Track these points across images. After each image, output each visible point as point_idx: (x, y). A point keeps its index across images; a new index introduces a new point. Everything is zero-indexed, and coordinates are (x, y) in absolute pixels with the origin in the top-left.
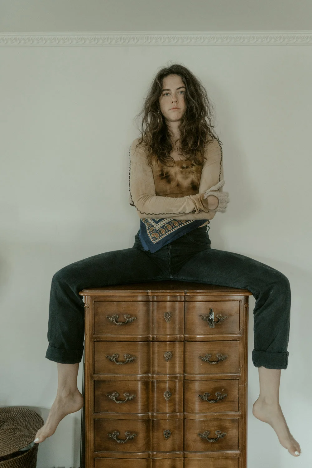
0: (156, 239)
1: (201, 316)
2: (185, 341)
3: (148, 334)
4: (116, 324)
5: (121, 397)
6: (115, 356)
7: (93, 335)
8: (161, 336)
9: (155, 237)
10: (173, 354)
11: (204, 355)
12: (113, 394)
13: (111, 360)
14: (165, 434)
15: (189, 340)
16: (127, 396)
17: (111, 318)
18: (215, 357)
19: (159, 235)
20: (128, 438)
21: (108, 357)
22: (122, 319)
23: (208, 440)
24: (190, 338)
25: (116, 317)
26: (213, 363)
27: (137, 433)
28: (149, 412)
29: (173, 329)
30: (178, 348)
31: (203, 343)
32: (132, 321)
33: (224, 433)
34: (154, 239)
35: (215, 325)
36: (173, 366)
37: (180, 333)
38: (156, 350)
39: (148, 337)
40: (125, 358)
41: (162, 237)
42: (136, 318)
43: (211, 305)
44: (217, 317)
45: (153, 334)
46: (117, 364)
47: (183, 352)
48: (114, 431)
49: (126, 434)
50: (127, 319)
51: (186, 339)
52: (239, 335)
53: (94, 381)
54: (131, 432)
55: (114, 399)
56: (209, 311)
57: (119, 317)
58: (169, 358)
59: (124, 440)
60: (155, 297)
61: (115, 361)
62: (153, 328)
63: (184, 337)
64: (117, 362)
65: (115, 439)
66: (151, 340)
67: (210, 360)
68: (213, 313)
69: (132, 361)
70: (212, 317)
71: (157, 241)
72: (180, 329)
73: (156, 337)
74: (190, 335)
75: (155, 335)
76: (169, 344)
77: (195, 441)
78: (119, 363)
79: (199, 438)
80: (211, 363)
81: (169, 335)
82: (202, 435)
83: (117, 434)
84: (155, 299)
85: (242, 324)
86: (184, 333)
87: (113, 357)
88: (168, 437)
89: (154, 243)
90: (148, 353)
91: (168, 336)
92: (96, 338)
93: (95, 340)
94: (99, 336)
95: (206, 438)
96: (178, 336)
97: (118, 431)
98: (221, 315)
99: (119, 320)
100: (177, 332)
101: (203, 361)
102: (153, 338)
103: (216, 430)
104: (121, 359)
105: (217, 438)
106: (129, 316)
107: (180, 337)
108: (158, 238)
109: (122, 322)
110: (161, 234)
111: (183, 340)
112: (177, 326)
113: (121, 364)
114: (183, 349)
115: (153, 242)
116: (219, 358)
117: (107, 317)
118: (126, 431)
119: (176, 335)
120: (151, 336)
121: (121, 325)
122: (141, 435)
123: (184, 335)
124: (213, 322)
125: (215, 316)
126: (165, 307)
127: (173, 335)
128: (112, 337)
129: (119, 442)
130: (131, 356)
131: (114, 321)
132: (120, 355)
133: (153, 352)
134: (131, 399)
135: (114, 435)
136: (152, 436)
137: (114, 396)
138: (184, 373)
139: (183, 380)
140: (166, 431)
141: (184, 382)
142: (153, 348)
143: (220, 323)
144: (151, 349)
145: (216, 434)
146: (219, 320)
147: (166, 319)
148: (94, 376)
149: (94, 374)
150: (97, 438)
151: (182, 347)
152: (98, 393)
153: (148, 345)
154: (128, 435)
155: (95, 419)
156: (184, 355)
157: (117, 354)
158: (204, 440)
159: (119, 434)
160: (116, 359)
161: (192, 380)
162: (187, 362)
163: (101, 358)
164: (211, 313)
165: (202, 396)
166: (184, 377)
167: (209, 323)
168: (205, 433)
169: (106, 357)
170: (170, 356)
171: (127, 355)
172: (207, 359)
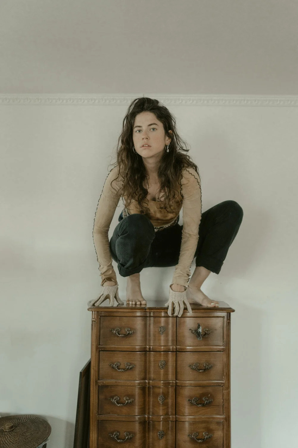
1: (190, 330)
2: (177, 352)
4: (118, 336)
5: (122, 400)
6: (117, 364)
7: (99, 345)
8: (156, 346)
10: (166, 363)
11: (193, 364)
13: (113, 368)
14: (159, 435)
15: (180, 350)
16: (127, 399)
17: (114, 331)
18: (202, 366)
20: (127, 437)
21: (111, 365)
22: (123, 332)
23: (197, 440)
24: (181, 349)
25: (119, 330)
26: (201, 371)
27: (135, 434)
28: (145, 414)
29: (167, 341)
30: (171, 357)
31: (193, 354)
32: (132, 333)
33: (210, 435)
35: (203, 337)
36: (166, 374)
37: (173, 345)
38: (152, 359)
39: (146, 348)
40: (125, 366)
42: (135, 331)
43: (199, 321)
45: (149, 345)
48: (115, 431)
49: (125, 434)
50: (128, 332)
51: (178, 350)
52: (222, 347)
53: (99, 386)
54: (130, 433)
55: (116, 403)
56: (197, 326)
57: (121, 330)
58: (163, 367)
59: (123, 440)
60: (152, 313)
61: (117, 368)
62: (150, 340)
63: (176, 348)
65: (116, 438)
67: (198, 368)
68: (201, 327)
69: (131, 368)
70: (200, 330)
72: (173, 341)
73: (152, 348)
74: (181, 346)
75: (151, 346)
76: (164, 354)
77: (185, 442)
78: (120, 370)
79: (188, 439)
80: (199, 371)
81: (164, 346)
82: (192, 436)
83: (117, 434)
84: (152, 315)
85: (225, 337)
86: (176, 344)
87: (115, 365)
88: (162, 437)
90: (145, 362)
91: (162, 347)
92: (101, 348)
93: (100, 350)
94: (103, 346)
95: (195, 439)
96: (171, 347)
97: (118, 432)
98: (207, 330)
99: (121, 333)
100: (170, 344)
101: (192, 369)
102: (150, 348)
103: (203, 432)
104: (121, 367)
105: (205, 438)
106: (129, 329)
107: (173, 348)
109: (124, 335)
111: (175, 350)
112: (170, 338)
113: (122, 371)
114: (175, 358)
116: (206, 367)
117: (111, 330)
118: (125, 432)
119: (170, 346)
120: (148, 347)
122: (138, 436)
123: (176, 346)
124: (200, 335)
125: (203, 330)
126: (160, 322)
127: (166, 346)
128: (115, 348)
129: (119, 441)
130: (131, 364)
131: (117, 333)
132: (121, 363)
133: (150, 361)
134: (130, 402)
135: (115, 435)
136: (148, 437)
138: (176, 379)
139: (175, 386)
140: (160, 432)
141: (176, 387)
142: (150, 357)
143: (206, 336)
144: (148, 358)
145: (203, 436)
146: (206, 333)
147: (160, 332)
148: (99, 381)
149: (99, 379)
150: (99, 438)
151: (174, 357)
152: (102, 397)
153: (145, 355)
154: (127, 435)
155: (98, 420)
156: (176, 363)
157: (118, 362)
158: (193, 441)
159: (120, 434)
160: (117, 366)
161: (183, 386)
162: (179, 370)
163: (105, 366)
164: (199, 327)
165: (191, 401)
166: (176, 383)
167: (197, 335)
168: (194, 434)
169: (109, 365)
170: (164, 364)
171: (127, 363)
172: (196, 367)
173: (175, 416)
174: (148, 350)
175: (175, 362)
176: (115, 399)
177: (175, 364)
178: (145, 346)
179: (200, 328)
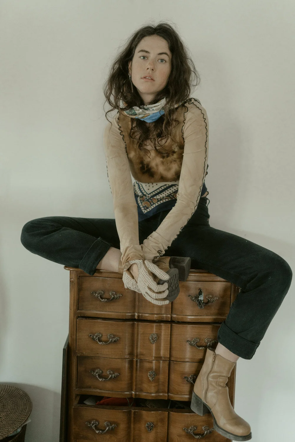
0: (147, 208)
1: (190, 296)
2: (172, 322)
3: (134, 312)
4: (101, 301)
5: (104, 374)
6: (99, 336)
7: (78, 310)
8: (147, 315)
9: (146, 206)
10: (159, 336)
11: (191, 339)
12: (96, 371)
13: (93, 339)
14: (147, 427)
15: (176, 321)
16: (110, 374)
17: (96, 294)
18: (203, 342)
19: (151, 204)
20: (107, 428)
21: (90, 335)
22: (106, 295)
23: (194, 436)
24: (178, 318)
25: (101, 293)
26: (201, 348)
27: (117, 424)
28: (132, 391)
30: (165, 330)
32: (117, 298)
33: (211, 430)
34: (145, 208)
35: (204, 306)
36: (158, 349)
37: (167, 313)
38: (141, 330)
39: (134, 316)
40: (108, 338)
41: (153, 206)
42: (121, 295)
43: (200, 285)
44: (207, 298)
45: (138, 313)
47: (169, 335)
48: (93, 419)
49: (105, 424)
50: (113, 296)
51: (173, 319)
53: (78, 356)
54: (111, 423)
55: (97, 376)
56: (198, 291)
57: (104, 293)
58: (154, 341)
59: (103, 431)
61: (97, 340)
62: (139, 307)
63: (171, 317)
64: (100, 341)
65: (94, 428)
67: (198, 344)
68: (203, 294)
69: (115, 341)
70: (201, 298)
71: (148, 210)
72: (167, 308)
73: (142, 315)
74: (178, 315)
75: (141, 313)
76: (156, 325)
77: (179, 436)
78: (101, 343)
79: (184, 433)
80: (199, 348)
82: (188, 430)
83: (96, 423)
86: (172, 313)
87: (96, 336)
88: (151, 429)
89: (145, 212)
90: (133, 335)
91: (155, 316)
92: (80, 313)
93: (79, 316)
94: (83, 311)
95: (192, 433)
96: (165, 315)
97: (97, 420)
98: (211, 297)
99: (104, 296)
100: (163, 312)
101: (191, 345)
102: (138, 316)
103: (203, 425)
104: (104, 338)
105: (204, 433)
106: (114, 293)
107: (166, 317)
108: (149, 207)
109: (107, 299)
110: (153, 202)
111: (170, 320)
113: (104, 344)
114: (170, 331)
115: (143, 211)
116: (208, 343)
117: (92, 293)
118: (105, 421)
119: (163, 314)
120: (136, 314)
121: (106, 301)
122: (122, 426)
123: (171, 315)
124: (202, 304)
125: (205, 297)
127: (159, 314)
128: (97, 314)
129: (97, 432)
130: (115, 336)
131: (99, 297)
132: (103, 335)
133: (138, 334)
134: (114, 377)
135: (93, 424)
136: (134, 428)
137: (97, 373)
139: (169, 361)
140: (148, 423)
141: (169, 363)
142: (138, 328)
143: (210, 304)
144: (136, 330)
145: (203, 430)
146: (209, 301)
151: (169, 329)
152: (81, 369)
153: (133, 326)
154: (108, 425)
156: (171, 338)
157: (100, 333)
158: (189, 436)
159: (99, 423)
160: (98, 338)
161: (178, 361)
162: (174, 345)
163: (83, 336)
164: (200, 293)
165: (188, 378)
167: (198, 303)
168: (190, 428)
169: (88, 335)
170: (155, 338)
171: (110, 335)
172: (195, 343)
173: (168, 394)
174: (136, 317)
175: (169, 336)
177: (169, 338)
178: (134, 314)
179: (201, 295)
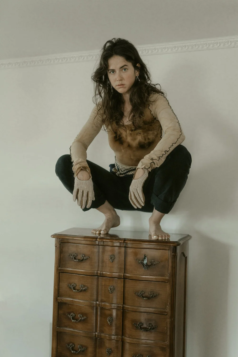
1: (137, 259)
2: (124, 279)
3: (98, 271)
4: (74, 261)
5: (76, 317)
6: (74, 285)
7: (59, 267)
8: (106, 273)
10: (115, 289)
11: (138, 291)
13: (70, 288)
14: (107, 352)
15: (127, 278)
16: (80, 317)
17: (72, 256)
18: (147, 294)
20: (80, 350)
21: (68, 285)
22: (79, 257)
25: (75, 255)
26: (145, 298)
27: (87, 348)
28: (96, 332)
29: (116, 268)
30: (119, 284)
31: (139, 282)
32: (85, 259)
35: (147, 268)
37: (121, 272)
39: (97, 273)
40: (80, 287)
42: (88, 257)
43: (145, 252)
44: (150, 262)
46: (74, 291)
47: (123, 287)
48: (71, 343)
50: (82, 258)
51: (125, 277)
52: (167, 278)
53: (58, 302)
54: (83, 346)
55: (71, 318)
56: (143, 256)
57: (77, 255)
58: (112, 291)
59: (77, 351)
61: (73, 289)
63: (124, 275)
65: (71, 349)
66: (99, 275)
69: (84, 290)
70: (146, 261)
72: (121, 268)
74: (128, 274)
75: (102, 272)
76: (113, 280)
83: (73, 346)
85: (170, 269)
86: (125, 273)
87: (72, 286)
88: (109, 354)
90: (97, 285)
92: (61, 270)
93: (60, 271)
94: (63, 268)
97: (73, 343)
98: (153, 261)
99: (77, 258)
100: (119, 271)
101: (138, 296)
103: (147, 355)
104: (77, 288)
106: (84, 256)
107: (120, 275)
109: (78, 260)
112: (119, 266)
113: (76, 292)
114: (123, 285)
116: (151, 295)
117: (69, 255)
118: (79, 345)
122: (90, 350)
127: (115, 273)
128: (72, 270)
129: (73, 352)
130: (84, 286)
131: (74, 259)
132: (77, 285)
134: (83, 319)
135: (71, 346)
136: (98, 352)
138: (124, 303)
140: (108, 349)
141: (123, 311)
144: (100, 282)
146: (152, 264)
147: (110, 260)
148: (59, 298)
149: (59, 297)
150: (58, 347)
151: (122, 283)
152: (61, 312)
153: (97, 279)
154: (80, 348)
155: (58, 332)
159: (74, 346)
160: (74, 287)
162: (126, 295)
163: (64, 285)
165: (136, 325)
166: (123, 307)
167: (143, 266)
168: (138, 356)
169: (67, 285)
170: (113, 289)
171: (81, 285)
172: (141, 295)
173: (122, 337)
176: (72, 315)
177: (123, 290)
179: (145, 259)
